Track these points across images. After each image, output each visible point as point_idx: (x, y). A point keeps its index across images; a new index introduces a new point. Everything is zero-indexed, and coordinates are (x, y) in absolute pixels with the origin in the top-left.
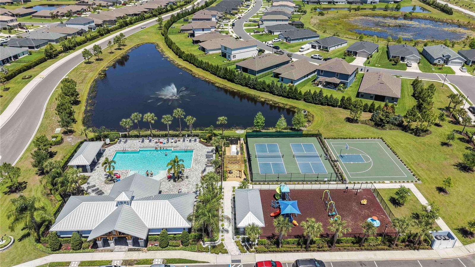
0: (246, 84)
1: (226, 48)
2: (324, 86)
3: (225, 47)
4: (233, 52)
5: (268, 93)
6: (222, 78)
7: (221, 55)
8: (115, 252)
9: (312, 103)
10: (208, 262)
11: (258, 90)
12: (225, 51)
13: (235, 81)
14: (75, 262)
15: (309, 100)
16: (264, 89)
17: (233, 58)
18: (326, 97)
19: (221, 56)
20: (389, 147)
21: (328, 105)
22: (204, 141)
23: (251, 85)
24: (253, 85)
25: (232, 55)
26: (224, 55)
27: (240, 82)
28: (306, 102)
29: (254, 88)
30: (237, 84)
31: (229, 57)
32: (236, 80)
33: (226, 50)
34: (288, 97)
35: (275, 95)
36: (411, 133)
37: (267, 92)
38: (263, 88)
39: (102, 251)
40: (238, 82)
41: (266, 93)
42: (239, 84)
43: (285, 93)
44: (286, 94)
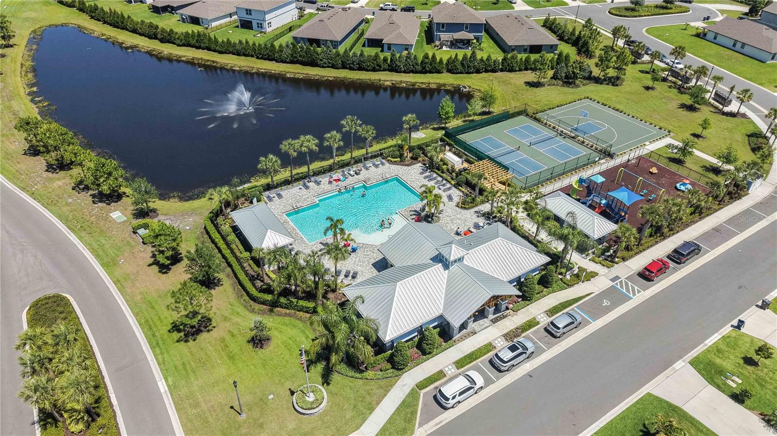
0: (342, 64)
1: (250, 11)
2: (451, 47)
3: (247, 10)
4: (268, 17)
5: (388, 72)
6: (288, 63)
7: (238, 24)
8: (479, 331)
9: (463, 73)
10: (592, 293)
11: (367, 70)
12: (247, 17)
13: (320, 62)
14: (447, 366)
15: (458, 69)
16: (380, 66)
17: (269, 27)
18: (482, 60)
19: (237, 27)
20: (606, 106)
21: (486, 71)
22: (395, 160)
23: (354, 65)
24: (357, 64)
25: (267, 22)
26: (246, 25)
27: (330, 63)
28: (453, 73)
29: (361, 69)
30: (323, 67)
31: (260, 26)
32: (321, 60)
33: (251, 14)
34: (424, 71)
35: (400, 72)
36: (608, 84)
37: (384, 70)
38: (378, 65)
39: (462, 339)
40: (326, 64)
41: (383, 72)
42: (328, 67)
43: (418, 66)
44: (419, 68)
